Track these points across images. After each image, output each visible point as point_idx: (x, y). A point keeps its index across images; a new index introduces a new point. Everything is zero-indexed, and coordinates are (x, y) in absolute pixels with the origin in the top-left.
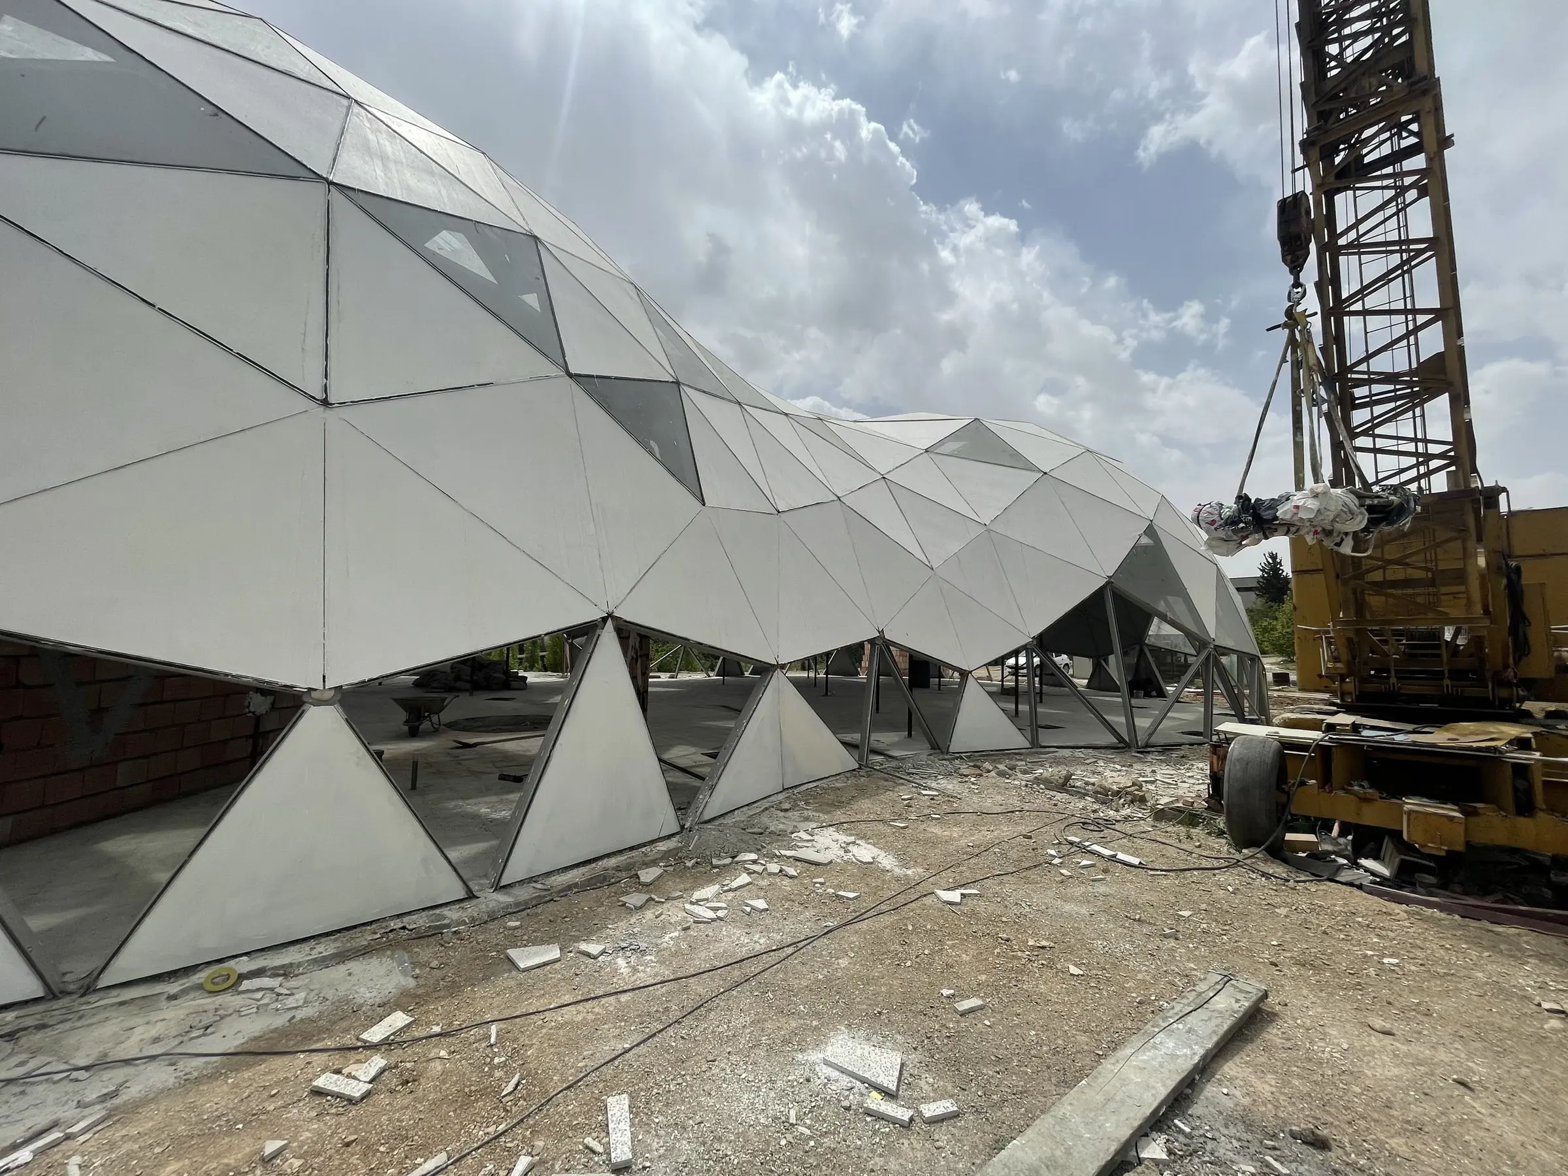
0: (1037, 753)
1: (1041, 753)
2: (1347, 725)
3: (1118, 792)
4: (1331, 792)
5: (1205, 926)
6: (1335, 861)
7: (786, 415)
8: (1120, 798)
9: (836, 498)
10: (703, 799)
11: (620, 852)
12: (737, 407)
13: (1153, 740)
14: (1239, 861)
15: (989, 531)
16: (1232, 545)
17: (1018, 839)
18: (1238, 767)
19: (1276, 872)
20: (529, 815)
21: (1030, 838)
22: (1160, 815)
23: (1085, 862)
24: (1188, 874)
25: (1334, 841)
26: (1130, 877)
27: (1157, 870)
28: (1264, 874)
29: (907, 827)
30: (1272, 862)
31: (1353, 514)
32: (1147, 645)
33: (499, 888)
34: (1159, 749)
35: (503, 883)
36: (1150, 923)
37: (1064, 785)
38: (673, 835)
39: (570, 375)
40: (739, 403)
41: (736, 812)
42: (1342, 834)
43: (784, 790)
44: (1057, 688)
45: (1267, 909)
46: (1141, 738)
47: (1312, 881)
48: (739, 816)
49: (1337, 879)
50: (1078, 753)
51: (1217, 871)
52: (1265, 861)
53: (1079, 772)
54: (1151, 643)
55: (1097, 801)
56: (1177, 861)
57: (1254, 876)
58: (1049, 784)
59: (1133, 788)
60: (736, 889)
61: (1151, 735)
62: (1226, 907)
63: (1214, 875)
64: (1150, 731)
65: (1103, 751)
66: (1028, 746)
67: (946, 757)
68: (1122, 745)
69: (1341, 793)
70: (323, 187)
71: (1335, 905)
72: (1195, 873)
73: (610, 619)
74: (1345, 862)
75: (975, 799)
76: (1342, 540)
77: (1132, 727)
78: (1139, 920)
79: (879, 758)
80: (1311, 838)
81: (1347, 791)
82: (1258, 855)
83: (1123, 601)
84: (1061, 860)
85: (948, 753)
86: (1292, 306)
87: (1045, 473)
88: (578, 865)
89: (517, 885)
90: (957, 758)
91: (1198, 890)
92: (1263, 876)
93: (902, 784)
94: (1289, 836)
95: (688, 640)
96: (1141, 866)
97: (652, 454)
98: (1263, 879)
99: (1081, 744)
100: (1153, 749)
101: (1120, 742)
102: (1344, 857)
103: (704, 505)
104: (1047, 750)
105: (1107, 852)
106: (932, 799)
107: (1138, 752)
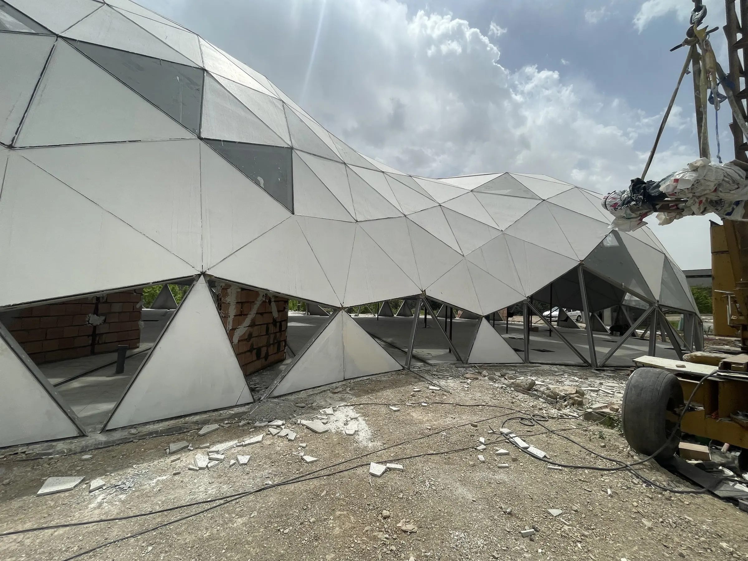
0: (526, 366)
1: (530, 367)
2: (741, 364)
3: (564, 397)
4: (716, 418)
5: (566, 528)
6: (722, 471)
7: (383, 172)
8: (565, 401)
9: (403, 216)
10: (276, 384)
11: (205, 412)
12: (344, 166)
13: (609, 362)
14: (627, 466)
15: (504, 234)
16: (634, 222)
17: (467, 426)
18: (633, 392)
19: (657, 480)
20: (131, 389)
21: (476, 426)
22: (588, 417)
23: (502, 451)
24: (580, 471)
25: (723, 455)
26: (531, 467)
27: (555, 464)
28: (645, 481)
29: (398, 410)
30: (658, 471)
31: (738, 184)
32: (623, 305)
33: (104, 430)
34: (612, 369)
35: (107, 429)
36: (518, 518)
37: (529, 389)
38: (248, 404)
39: (201, 139)
40: (345, 163)
41: (302, 392)
42: (731, 449)
43: (345, 380)
44: (567, 329)
45: (634, 518)
46: (599, 362)
47: (688, 493)
48: (303, 395)
49: (716, 492)
50: (554, 368)
51: (606, 472)
52: (651, 469)
53: (548, 380)
54: (626, 304)
55: (547, 401)
56: (575, 459)
57: (636, 481)
58: (518, 388)
59: (575, 395)
60: (245, 445)
61: (607, 360)
62: (597, 511)
63: (602, 476)
64: (608, 355)
65: (572, 367)
66: (522, 361)
67: (465, 366)
68: (586, 365)
69: (726, 421)
70: (54, 38)
71: (702, 523)
72: (586, 471)
73: (202, 276)
74: (731, 473)
75: (463, 394)
76: (733, 209)
77: (594, 353)
78: (510, 513)
79: (420, 364)
80: (704, 449)
81: (732, 420)
82: (646, 463)
83: (588, 275)
84: (484, 447)
85: (467, 363)
86: (692, 27)
87: (544, 200)
88: (172, 419)
89: (120, 429)
90: (472, 367)
91: (581, 488)
92: (645, 482)
93: (423, 381)
94: (683, 445)
95: (269, 290)
96: (544, 459)
97: (258, 184)
98: (644, 485)
99: (556, 362)
100: (608, 369)
101: (585, 363)
102: (731, 469)
103: (293, 214)
104: (534, 365)
105: (522, 444)
106: (433, 392)
107: (597, 370)
